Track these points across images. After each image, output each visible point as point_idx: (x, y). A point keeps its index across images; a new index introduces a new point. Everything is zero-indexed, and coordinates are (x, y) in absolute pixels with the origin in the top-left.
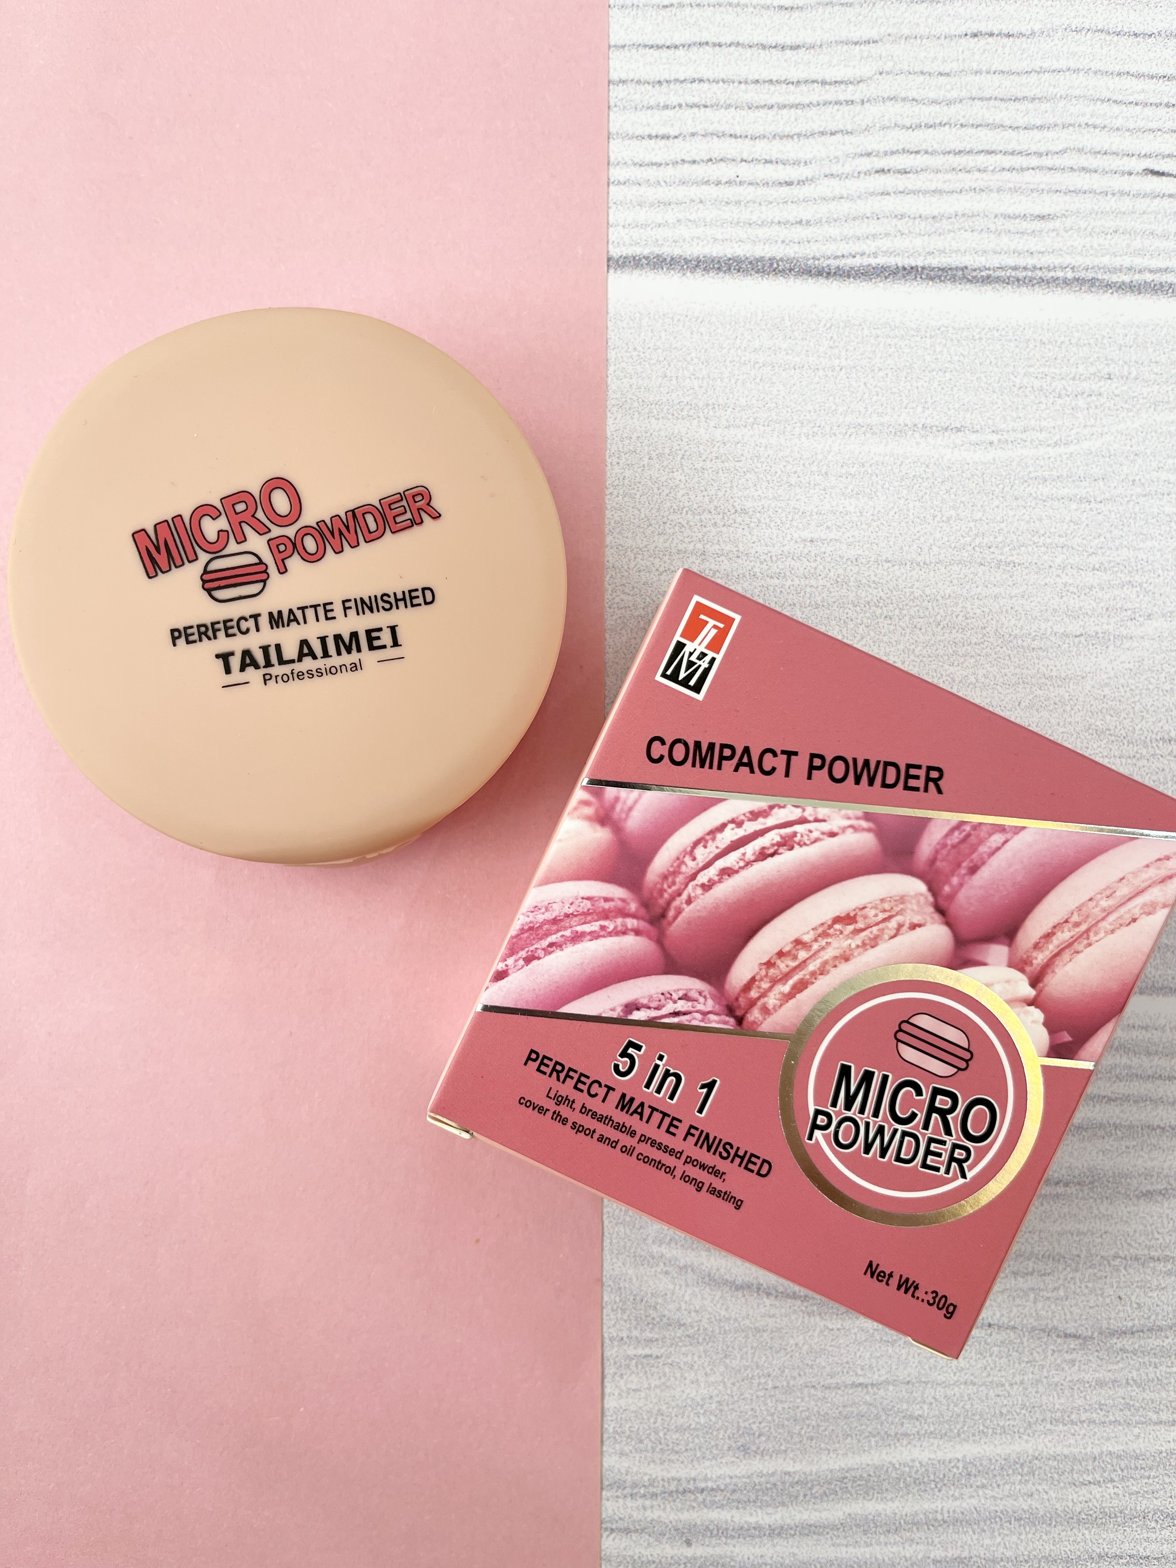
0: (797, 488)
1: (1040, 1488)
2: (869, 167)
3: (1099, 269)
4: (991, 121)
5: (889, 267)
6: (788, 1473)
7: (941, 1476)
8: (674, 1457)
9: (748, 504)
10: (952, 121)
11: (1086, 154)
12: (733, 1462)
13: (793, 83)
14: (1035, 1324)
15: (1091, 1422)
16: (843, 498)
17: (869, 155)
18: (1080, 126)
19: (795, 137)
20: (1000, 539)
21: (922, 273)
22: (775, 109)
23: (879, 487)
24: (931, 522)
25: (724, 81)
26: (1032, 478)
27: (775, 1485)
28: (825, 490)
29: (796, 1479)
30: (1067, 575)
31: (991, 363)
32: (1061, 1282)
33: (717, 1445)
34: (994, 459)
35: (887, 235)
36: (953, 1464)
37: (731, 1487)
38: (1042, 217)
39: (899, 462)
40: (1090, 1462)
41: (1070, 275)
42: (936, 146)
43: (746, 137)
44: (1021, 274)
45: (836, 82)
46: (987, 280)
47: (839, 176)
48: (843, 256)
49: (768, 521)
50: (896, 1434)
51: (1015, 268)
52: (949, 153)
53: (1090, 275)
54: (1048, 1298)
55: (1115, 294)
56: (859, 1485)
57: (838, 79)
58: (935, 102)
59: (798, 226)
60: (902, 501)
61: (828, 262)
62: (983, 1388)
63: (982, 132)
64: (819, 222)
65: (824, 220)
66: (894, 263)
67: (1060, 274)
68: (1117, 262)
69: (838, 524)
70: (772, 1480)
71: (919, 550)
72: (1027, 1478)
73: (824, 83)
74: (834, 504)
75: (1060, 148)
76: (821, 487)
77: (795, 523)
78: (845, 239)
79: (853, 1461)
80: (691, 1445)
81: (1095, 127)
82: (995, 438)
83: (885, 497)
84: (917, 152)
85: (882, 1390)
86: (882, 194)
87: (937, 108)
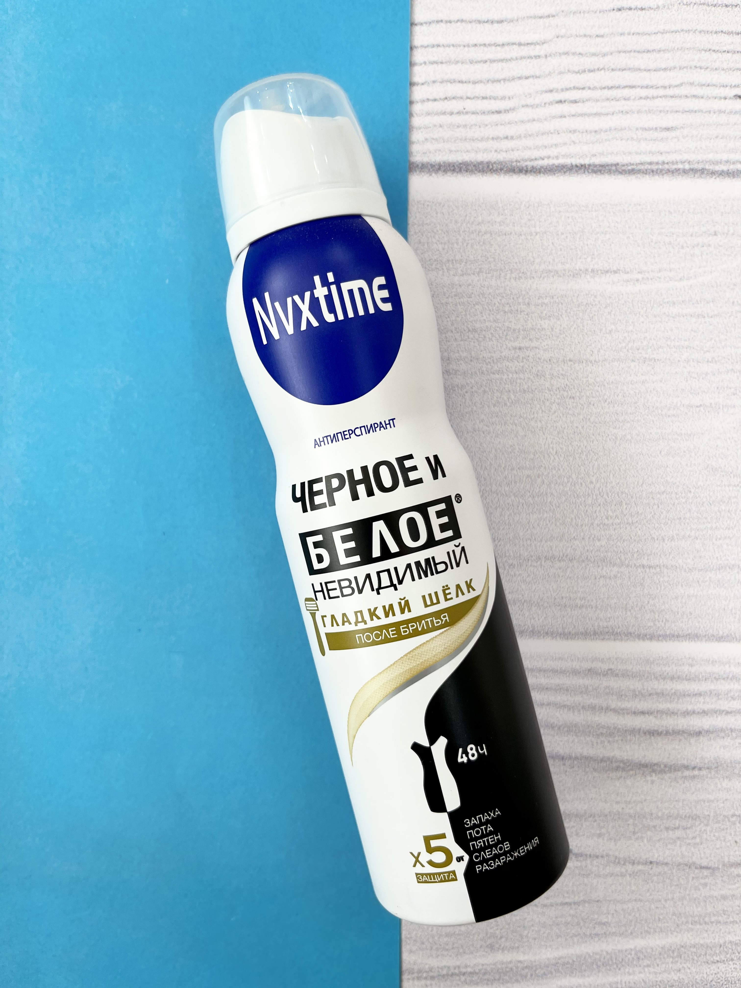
0: (509, 314)
1: (685, 966)
2: (551, 99)
3: (707, 162)
4: (632, 67)
5: (566, 165)
6: (520, 962)
7: (620, 960)
8: (445, 953)
9: (478, 325)
10: (606, 67)
11: (695, 86)
12: (483, 955)
13: (499, 45)
14: (681, 861)
15: (718, 922)
16: (540, 320)
17: (551, 91)
18: (691, 68)
19: (502, 82)
20: (645, 343)
21: (588, 168)
22: (488, 63)
23: (564, 312)
24: (599, 334)
25: (453, 46)
26: (665, 303)
27: (511, 969)
28: (527, 314)
29: (525, 965)
30: (690, 366)
31: (636, 227)
32: (698, 833)
33: (473, 945)
34: (640, 290)
35: (565, 144)
36: (627, 953)
37: (483, 971)
38: (667, 129)
39: (576, 295)
40: (718, 948)
41: (687, 167)
42: (596, 84)
43: (470, 82)
44: (654, 167)
45: (528, 44)
46: (632, 172)
47: (532, 106)
48: (536, 159)
49: (490, 336)
50: (590, 935)
51: (650, 163)
52: (604, 88)
53: (700, 166)
54: (689, 844)
55: (718, 179)
56: (567, 968)
57: (530, 42)
58: (594, 55)
59: (505, 140)
60: (579, 321)
61: (526, 163)
62: (647, 903)
63: (626, 74)
64: (519, 137)
65: (523, 136)
66: (569, 163)
67: (680, 166)
68: (718, 157)
69: (537, 337)
70: (510, 966)
71: (591, 353)
72: (677, 959)
73: (520, 44)
74: (534, 324)
75: (678, 82)
76: (525, 313)
77: (508, 337)
78: (537, 148)
79: (562, 952)
80: (456, 945)
81: (701, 68)
82: (640, 276)
83: (568, 318)
84: (583, 88)
85: (581, 906)
86: (561, 117)
87: (595, 59)
